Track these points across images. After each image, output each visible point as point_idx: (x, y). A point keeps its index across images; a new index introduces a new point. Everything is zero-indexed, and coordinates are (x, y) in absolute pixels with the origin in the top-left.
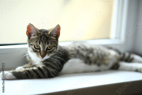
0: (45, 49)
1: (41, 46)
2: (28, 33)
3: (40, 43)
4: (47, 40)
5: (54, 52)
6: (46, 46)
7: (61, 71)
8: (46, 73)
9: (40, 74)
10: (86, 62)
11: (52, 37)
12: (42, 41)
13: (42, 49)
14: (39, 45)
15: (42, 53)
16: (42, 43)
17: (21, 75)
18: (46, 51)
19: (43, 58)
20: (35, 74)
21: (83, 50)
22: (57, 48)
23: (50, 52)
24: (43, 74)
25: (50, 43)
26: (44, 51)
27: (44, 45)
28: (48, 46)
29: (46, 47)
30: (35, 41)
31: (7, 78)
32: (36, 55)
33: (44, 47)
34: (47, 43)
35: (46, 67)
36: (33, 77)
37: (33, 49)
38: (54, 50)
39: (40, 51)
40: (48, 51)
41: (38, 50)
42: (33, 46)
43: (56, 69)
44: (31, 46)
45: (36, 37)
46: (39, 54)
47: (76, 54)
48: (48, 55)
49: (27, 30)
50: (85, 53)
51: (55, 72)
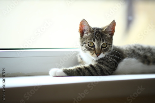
0: (100, 47)
1: (95, 44)
2: (80, 30)
3: (94, 41)
4: (102, 37)
5: (109, 51)
6: (101, 43)
7: (116, 69)
8: (98, 70)
9: (93, 71)
10: (143, 62)
11: (107, 34)
12: (96, 38)
13: (96, 47)
14: (93, 42)
15: (97, 51)
16: (97, 40)
17: (72, 72)
18: (101, 49)
19: (98, 56)
20: (87, 72)
21: (139, 49)
22: (111, 47)
23: (105, 51)
24: (96, 71)
25: (105, 40)
26: (99, 48)
27: (99, 42)
28: (103, 43)
29: (101, 45)
30: (89, 38)
31: (57, 75)
32: (91, 53)
33: (99, 45)
34: (102, 40)
35: (98, 64)
36: (85, 74)
37: (87, 48)
38: (109, 48)
39: (95, 49)
40: (103, 49)
41: (93, 48)
42: (87, 45)
43: (110, 68)
44: (84, 44)
45: (89, 34)
46: (94, 52)
47: (131, 54)
48: (103, 54)
49: (80, 28)
50: (141, 53)
51: (109, 70)
